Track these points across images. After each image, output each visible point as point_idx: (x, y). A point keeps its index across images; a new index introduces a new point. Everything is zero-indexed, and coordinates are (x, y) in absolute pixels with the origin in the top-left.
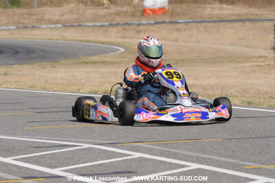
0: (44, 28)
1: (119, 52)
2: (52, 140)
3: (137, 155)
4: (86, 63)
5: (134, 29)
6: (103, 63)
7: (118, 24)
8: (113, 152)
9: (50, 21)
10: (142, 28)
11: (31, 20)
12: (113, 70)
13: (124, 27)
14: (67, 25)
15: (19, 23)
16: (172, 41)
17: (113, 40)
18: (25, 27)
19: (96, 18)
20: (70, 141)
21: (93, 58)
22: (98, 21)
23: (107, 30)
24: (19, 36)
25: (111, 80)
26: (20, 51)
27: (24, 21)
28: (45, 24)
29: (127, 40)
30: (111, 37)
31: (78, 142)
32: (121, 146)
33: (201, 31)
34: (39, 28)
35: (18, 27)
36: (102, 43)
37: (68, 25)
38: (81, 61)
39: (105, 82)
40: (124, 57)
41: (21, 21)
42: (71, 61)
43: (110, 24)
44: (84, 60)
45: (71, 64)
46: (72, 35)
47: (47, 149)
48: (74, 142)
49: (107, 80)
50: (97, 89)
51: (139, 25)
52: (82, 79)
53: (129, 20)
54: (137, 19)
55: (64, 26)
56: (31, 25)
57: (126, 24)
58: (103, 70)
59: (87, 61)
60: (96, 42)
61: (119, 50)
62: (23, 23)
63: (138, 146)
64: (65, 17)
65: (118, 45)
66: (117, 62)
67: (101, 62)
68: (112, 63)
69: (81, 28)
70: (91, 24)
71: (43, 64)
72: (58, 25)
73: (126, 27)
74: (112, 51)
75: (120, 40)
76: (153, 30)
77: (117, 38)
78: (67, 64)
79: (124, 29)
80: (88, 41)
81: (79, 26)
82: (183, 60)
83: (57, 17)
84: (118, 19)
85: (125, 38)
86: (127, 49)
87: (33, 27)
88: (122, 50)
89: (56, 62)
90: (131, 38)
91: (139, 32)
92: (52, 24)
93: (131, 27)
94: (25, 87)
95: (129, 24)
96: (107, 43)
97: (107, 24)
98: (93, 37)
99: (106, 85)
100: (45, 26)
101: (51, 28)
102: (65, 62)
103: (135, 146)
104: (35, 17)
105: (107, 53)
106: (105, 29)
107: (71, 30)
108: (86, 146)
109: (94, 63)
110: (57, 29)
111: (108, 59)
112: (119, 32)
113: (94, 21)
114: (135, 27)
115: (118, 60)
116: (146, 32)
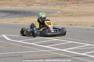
0: (35, 6)
1: (59, 13)
9: (37, 3)
12: (55, 18)
16: (76, 9)
18: (29, 5)
19: (52, 2)
21: (50, 15)
23: (55, 6)
24: (26, 8)
28: (35, 4)
29: (61, 9)
33: (87, 6)
36: (53, 10)
59: (48, 16)
60: (51, 10)
61: (59, 12)
67: (52, 16)
68: (56, 16)
71: (34, 17)
74: (57, 12)
76: (70, 6)
77: (58, 8)
80: (49, 10)
82: (79, 15)
85: (61, 8)
87: (31, 5)
88: (60, 12)
90: (63, 8)
91: (66, 6)
94: (26, 23)
97: (56, 4)
98: (50, 8)
101: (37, 5)
110: (39, 6)
111: (54, 15)
115: (58, 15)
116: (68, 6)
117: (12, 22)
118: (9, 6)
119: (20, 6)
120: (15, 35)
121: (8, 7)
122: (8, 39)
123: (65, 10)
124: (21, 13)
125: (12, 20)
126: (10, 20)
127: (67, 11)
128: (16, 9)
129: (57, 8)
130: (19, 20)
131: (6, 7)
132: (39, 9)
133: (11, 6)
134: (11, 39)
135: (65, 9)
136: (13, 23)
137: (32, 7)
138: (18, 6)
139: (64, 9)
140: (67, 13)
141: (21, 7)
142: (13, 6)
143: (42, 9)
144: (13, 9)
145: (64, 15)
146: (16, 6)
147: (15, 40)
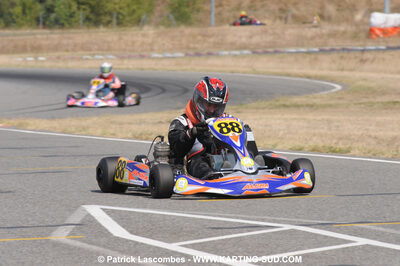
0: (225, 56)
1: (334, 90)
2: (237, 218)
3: (361, 241)
4: (285, 106)
5: (356, 57)
6: (311, 107)
7: (332, 50)
8: (326, 237)
9: (233, 46)
10: (367, 55)
11: (206, 45)
12: (326, 117)
13: (341, 54)
14: (257, 51)
15: (188, 48)
17: (325, 73)
18: (198, 55)
19: (300, 41)
20: (263, 220)
21: (296, 100)
22: (303, 46)
23: (316, 59)
24: (189, 67)
25: (322, 131)
26: (190, 88)
27: (197, 46)
28: (226, 50)
29: (346, 73)
30: (322, 69)
31: (274, 221)
32: (338, 228)
34: (217, 55)
35: (187, 55)
36: (309, 77)
37: (260, 51)
38: (277, 103)
39: (314, 135)
40: (340, 98)
41: (192, 45)
42: (263, 104)
43: (321, 50)
44: (282, 102)
45: (264, 108)
46: (266, 66)
47: (231, 230)
48: (269, 221)
49: (316, 131)
50: (302, 145)
51: (363, 51)
52: (280, 130)
53: (349, 44)
54: (361, 43)
55: (254, 52)
56: (206, 51)
57: (344, 49)
58: (310, 116)
59: (288, 103)
61: (334, 88)
62: (194, 48)
63: (362, 229)
64: (256, 40)
65: (332, 81)
66: (330, 106)
67: (307, 105)
68: (324, 107)
69: (277, 55)
70: (293, 50)
72: (246, 52)
73: (345, 54)
74: (324, 88)
75: (335, 74)
76: (384, 59)
77: (331, 69)
78: (257, 108)
79: (342, 58)
80: (288, 75)
81: (276, 52)
83: (244, 40)
84: (333, 43)
85: (342, 70)
86: (345, 87)
87: (210, 54)
88: (339, 87)
89: (241, 104)
90: (351, 70)
91: (363, 61)
92: (236, 49)
93: (352, 55)
95: (349, 50)
96: (316, 78)
97: (316, 49)
98: (295, 69)
99: (314, 139)
100: (226, 53)
101: (235, 56)
102: (254, 104)
103: (359, 228)
104: (212, 40)
105: (316, 92)
106: (313, 56)
107: (264, 58)
108: (287, 227)
109: (297, 106)
110: (243, 56)
111: (317, 101)
112: (334, 61)
113: (297, 45)
114: (358, 54)
115: (332, 102)
116: (373, 61)
117: (130, 135)
118: (111, 57)
119: (157, 58)
120: (151, 208)
121: (108, 59)
122: (117, 230)
123: (365, 79)
124: (164, 90)
125: (130, 123)
126: (121, 124)
127: (372, 85)
128: (142, 69)
129: (326, 67)
130: (160, 122)
131: (102, 59)
132: (244, 73)
133: (122, 58)
134: (131, 232)
135: (363, 74)
136: (137, 138)
137: (212, 61)
138: (149, 58)
139: (357, 74)
140: (372, 91)
141: (165, 62)
142: (130, 57)
143: (258, 73)
144: (128, 69)
145: (360, 104)
146: (142, 57)
147: (150, 237)
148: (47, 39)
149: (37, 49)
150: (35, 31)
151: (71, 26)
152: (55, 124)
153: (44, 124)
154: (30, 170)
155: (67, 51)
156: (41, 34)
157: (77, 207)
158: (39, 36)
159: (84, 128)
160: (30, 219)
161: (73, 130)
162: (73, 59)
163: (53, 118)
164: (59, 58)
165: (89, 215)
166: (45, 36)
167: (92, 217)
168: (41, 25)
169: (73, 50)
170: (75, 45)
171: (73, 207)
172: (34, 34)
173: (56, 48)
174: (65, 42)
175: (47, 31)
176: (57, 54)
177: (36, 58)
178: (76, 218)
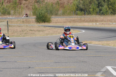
148: (100, 18)
149: (96, 21)
150: (96, 16)
151: (107, 15)
152: (100, 43)
153: (97, 43)
154: (92, 56)
155: (105, 22)
156: (98, 17)
157: (104, 67)
158: (97, 17)
159: (108, 44)
160: (90, 70)
161: (105, 44)
162: (107, 24)
163: (100, 41)
164: (103, 24)
165: (107, 69)
166: (99, 17)
167: (108, 70)
168: (98, 14)
169: (107, 21)
170: (108, 20)
171: (103, 67)
172: (96, 17)
173: (102, 21)
174: (105, 19)
175: (100, 16)
176: (102, 23)
177: (96, 24)
178: (103, 70)
